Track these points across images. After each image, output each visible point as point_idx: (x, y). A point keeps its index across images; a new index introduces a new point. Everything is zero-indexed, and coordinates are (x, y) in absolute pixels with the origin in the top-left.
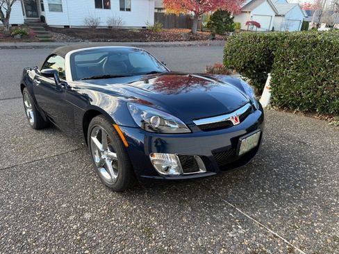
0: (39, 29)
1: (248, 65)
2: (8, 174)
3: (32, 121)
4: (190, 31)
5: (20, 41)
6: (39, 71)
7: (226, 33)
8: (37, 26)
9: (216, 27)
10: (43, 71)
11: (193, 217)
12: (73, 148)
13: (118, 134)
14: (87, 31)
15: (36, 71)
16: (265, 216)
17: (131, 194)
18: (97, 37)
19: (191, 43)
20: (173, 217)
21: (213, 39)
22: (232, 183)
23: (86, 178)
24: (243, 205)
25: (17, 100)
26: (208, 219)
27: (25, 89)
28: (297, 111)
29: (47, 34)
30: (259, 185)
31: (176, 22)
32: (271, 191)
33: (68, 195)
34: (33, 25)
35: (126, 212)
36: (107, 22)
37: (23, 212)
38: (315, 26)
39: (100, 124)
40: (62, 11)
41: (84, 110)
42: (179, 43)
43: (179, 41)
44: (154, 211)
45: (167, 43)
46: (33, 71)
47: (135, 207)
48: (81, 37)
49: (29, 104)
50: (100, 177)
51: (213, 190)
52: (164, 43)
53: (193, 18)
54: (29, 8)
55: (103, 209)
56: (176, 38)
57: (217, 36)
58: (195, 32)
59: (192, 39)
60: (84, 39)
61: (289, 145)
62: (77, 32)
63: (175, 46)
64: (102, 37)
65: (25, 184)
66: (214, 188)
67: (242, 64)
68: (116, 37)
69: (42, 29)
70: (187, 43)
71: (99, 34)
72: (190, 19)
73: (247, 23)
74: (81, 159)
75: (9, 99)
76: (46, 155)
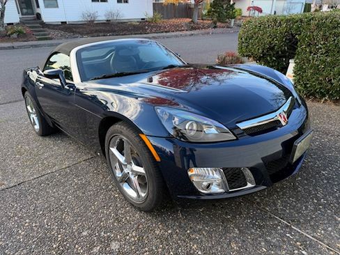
0: (36, 27)
1: (268, 51)
2: (16, 194)
3: (37, 127)
4: (191, 20)
5: (17, 41)
6: (41, 72)
7: (227, 20)
8: (33, 23)
9: (217, 15)
10: (46, 72)
11: (244, 241)
12: (85, 158)
13: (146, 146)
14: (85, 26)
15: (38, 72)
16: (331, 236)
17: (163, 213)
18: (96, 31)
19: (192, 32)
20: (218, 243)
21: (215, 27)
22: (278, 192)
23: (105, 195)
24: (299, 221)
25: (19, 103)
26: (263, 243)
27: (27, 93)
28: (326, 100)
29: (44, 31)
30: (310, 192)
31: (175, 11)
32: (327, 200)
33: (88, 219)
34: (28, 23)
35: (161, 238)
36: (105, 16)
37: (37, 244)
38: (318, 8)
39: (121, 133)
40: (57, 7)
41: (100, 117)
42: (181, 33)
43: (181, 31)
44: (194, 236)
45: (168, 34)
46: (34, 73)
47: (170, 232)
48: (79, 33)
49: (32, 109)
50: (122, 193)
51: (258, 203)
52: (164, 34)
53: (193, 6)
54: (24, 6)
55: (133, 236)
56: (177, 28)
57: (218, 24)
58: (196, 21)
59: (193, 29)
60: (82, 34)
61: (329, 141)
62: (75, 28)
63: (177, 36)
64: (101, 32)
65: (36, 207)
66: (258, 200)
67: (260, 51)
68: (115, 31)
69: (38, 27)
70: (189, 33)
71: (97, 28)
72: (190, 8)
73: (249, 9)
74: (96, 170)
75: (10, 102)
76: (57, 167)
